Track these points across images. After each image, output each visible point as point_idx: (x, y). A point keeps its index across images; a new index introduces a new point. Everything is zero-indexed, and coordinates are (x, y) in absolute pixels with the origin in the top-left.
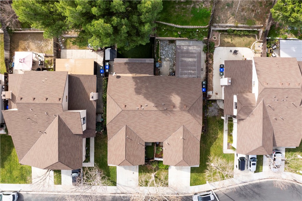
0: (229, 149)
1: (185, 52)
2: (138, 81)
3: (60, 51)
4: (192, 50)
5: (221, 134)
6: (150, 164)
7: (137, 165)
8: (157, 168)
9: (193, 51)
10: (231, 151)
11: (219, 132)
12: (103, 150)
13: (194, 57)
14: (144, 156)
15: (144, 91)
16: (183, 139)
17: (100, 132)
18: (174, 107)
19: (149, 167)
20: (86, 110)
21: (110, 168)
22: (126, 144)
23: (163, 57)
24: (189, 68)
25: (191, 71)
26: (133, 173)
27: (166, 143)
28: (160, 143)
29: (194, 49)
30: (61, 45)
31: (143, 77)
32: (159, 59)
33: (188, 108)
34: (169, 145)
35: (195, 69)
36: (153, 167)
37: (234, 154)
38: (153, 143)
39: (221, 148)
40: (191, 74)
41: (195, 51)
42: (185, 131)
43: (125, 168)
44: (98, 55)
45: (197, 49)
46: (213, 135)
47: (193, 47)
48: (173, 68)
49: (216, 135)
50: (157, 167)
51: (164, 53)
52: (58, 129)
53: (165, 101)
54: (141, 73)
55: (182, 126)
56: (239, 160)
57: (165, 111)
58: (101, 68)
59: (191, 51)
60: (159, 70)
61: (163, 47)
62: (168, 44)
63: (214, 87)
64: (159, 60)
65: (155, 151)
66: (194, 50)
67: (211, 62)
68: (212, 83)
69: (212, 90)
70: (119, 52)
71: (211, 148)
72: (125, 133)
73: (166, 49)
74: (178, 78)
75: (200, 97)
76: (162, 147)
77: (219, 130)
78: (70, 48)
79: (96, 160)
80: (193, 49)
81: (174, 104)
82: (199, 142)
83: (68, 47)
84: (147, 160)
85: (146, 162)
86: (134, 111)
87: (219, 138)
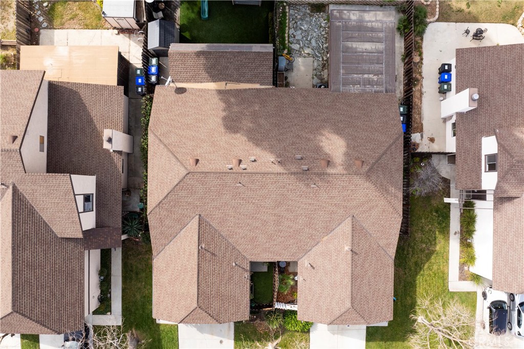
0: (464, 280)
1: (354, 27)
2: (232, 100)
3: (38, 33)
4: (373, 22)
5: (443, 242)
6: (262, 320)
7: (229, 321)
8: (283, 330)
9: (373, 24)
10: (467, 286)
11: (439, 237)
12: (143, 283)
13: (379, 40)
14: (248, 296)
15: (247, 124)
16: (350, 252)
17: (137, 237)
18: (329, 163)
19: (262, 326)
20: (94, 177)
21: (161, 328)
22: (198, 265)
23: (295, 47)
24: (366, 67)
25: (371, 76)
26: (221, 342)
27: (307, 264)
28: (288, 264)
29: (378, 19)
30: (41, 19)
31: (245, 90)
32: (286, 51)
33: (366, 168)
34: (314, 268)
35: (381, 69)
36: (271, 327)
37: (475, 293)
38: (272, 265)
39: (444, 278)
40: (370, 82)
41: (380, 25)
42: (357, 230)
43: (201, 330)
44: (132, 43)
45: (385, 19)
46: (424, 246)
47: (376, 15)
48: (321, 75)
49: (431, 244)
50: (281, 326)
51: (299, 37)
52: (11, 221)
53: (305, 149)
54: (239, 81)
55: (350, 219)
56: (490, 308)
57: (305, 175)
58: (139, 72)
59: (369, 24)
60: (286, 78)
61: (296, 22)
62: (309, 14)
63: (425, 123)
64: (286, 54)
65: (277, 284)
66: (377, 21)
67: (416, 59)
68: (420, 114)
69: (421, 130)
70: (183, 34)
71: (418, 277)
72: (197, 237)
73: (302, 27)
74: (336, 94)
75: (397, 139)
76: (295, 274)
77: (437, 233)
78: (62, 26)
79: (127, 308)
80: (374, 19)
81: (329, 157)
82: (391, 262)
83: (57, 22)
84: (256, 307)
85: (252, 313)
86: (221, 174)
87: (437, 253)
